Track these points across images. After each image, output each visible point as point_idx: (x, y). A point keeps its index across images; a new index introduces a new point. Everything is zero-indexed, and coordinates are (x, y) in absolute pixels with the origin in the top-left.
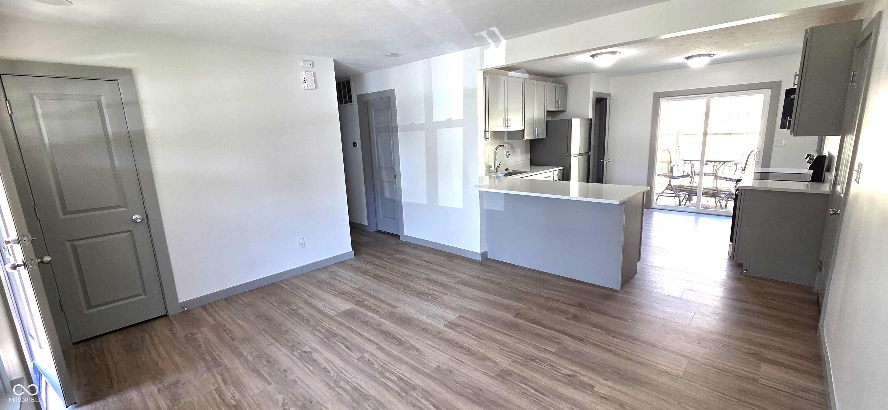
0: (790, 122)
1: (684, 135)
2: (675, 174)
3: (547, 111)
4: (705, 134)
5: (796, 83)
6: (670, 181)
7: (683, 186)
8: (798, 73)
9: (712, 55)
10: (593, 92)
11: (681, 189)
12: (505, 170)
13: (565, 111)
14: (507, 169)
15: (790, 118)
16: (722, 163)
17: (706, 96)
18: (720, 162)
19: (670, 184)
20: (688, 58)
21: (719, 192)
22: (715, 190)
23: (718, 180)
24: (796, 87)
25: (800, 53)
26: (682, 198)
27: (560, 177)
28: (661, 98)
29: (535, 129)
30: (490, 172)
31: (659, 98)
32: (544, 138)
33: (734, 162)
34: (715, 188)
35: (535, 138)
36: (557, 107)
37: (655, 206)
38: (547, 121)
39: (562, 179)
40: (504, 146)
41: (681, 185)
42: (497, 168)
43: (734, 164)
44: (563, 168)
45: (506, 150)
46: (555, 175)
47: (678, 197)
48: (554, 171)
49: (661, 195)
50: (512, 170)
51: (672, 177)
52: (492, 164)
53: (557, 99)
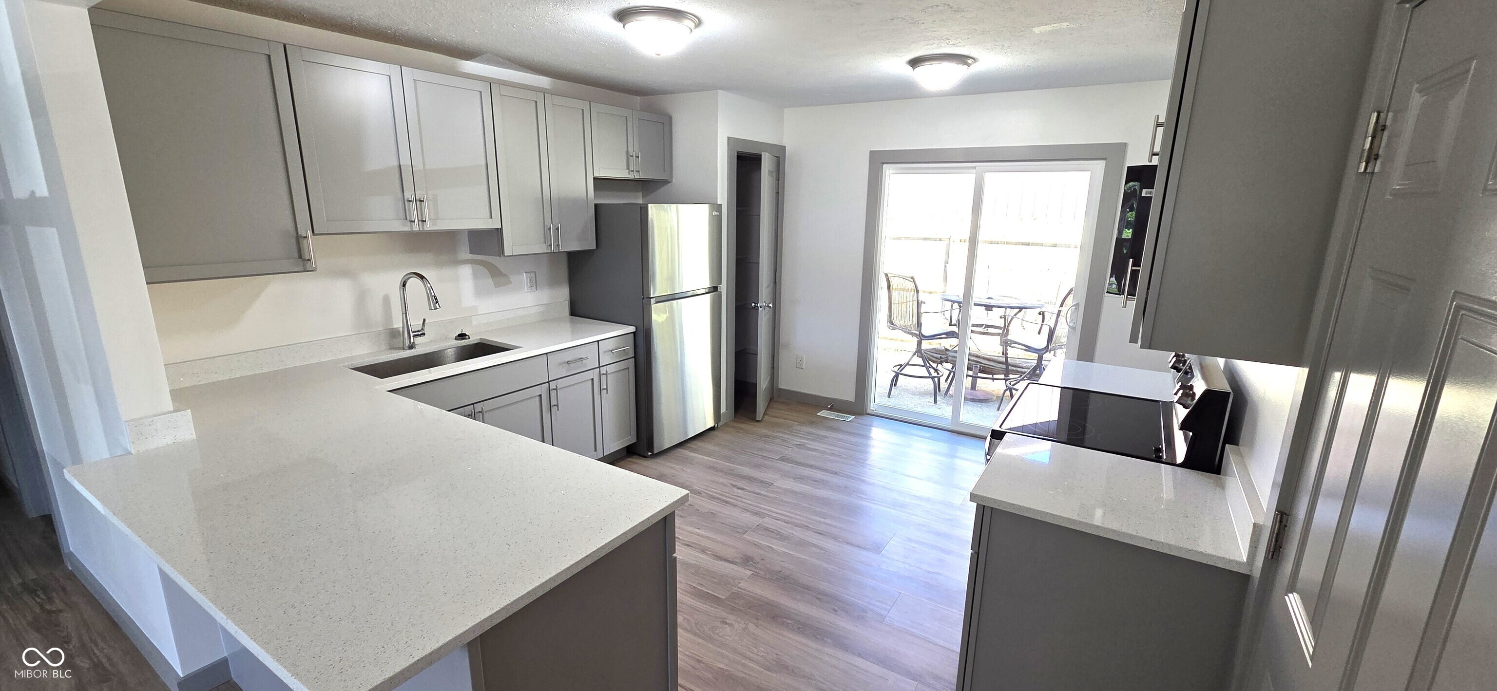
0: (1135, 274)
2: (926, 331)
3: (596, 179)
5: (1157, 149)
6: (919, 344)
8: (1162, 120)
9: (970, 61)
10: (729, 138)
11: (943, 357)
12: (455, 339)
13: (666, 182)
14: (462, 336)
15: (1137, 263)
16: (1017, 311)
17: (975, 168)
18: (1013, 308)
19: (919, 349)
20: (915, 63)
24: (1155, 161)
25: (1170, 79)
26: (943, 380)
27: (627, 354)
28: (884, 165)
29: (548, 227)
30: (392, 348)
31: (882, 163)
32: (594, 250)
33: (1039, 310)
34: (1004, 360)
35: (555, 251)
36: (634, 171)
37: (874, 409)
38: (596, 205)
39: (634, 359)
40: (422, 277)
41: (944, 348)
42: (413, 336)
43: (1040, 314)
44: (635, 330)
45: (426, 289)
46: (605, 352)
47: (933, 378)
48: (598, 341)
49: (901, 371)
50: (479, 338)
51: (921, 337)
52: (398, 324)
53: (631, 150)
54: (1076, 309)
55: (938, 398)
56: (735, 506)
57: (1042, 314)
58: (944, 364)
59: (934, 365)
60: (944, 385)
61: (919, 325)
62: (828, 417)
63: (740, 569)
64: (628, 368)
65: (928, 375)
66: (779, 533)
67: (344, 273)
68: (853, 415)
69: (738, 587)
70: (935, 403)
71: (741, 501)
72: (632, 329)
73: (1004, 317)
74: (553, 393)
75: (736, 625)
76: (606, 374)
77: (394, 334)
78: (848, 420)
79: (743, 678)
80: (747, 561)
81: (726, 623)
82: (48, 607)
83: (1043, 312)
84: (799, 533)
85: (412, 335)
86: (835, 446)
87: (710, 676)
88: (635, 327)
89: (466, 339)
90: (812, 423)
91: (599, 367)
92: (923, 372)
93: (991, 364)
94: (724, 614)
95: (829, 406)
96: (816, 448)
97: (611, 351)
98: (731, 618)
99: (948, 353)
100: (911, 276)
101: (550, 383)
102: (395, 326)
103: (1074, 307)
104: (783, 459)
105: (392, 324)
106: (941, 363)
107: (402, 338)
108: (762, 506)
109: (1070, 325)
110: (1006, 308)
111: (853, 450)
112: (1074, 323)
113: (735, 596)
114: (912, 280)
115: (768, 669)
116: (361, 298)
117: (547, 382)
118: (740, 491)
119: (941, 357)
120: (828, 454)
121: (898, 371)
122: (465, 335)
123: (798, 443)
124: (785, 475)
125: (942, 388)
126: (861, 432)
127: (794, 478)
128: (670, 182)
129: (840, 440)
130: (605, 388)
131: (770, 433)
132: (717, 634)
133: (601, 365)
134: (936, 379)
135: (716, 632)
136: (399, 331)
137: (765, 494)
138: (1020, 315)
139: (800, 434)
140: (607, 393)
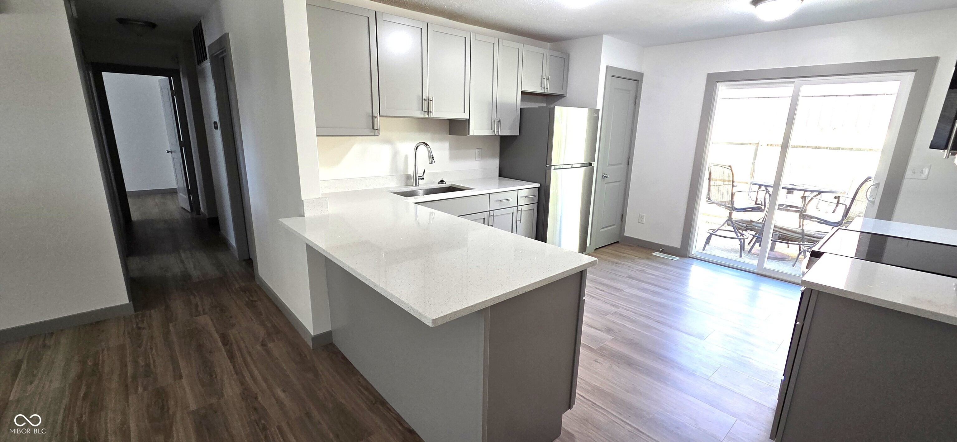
1: (767, 145)
2: (738, 205)
3: (523, 93)
4: (785, 147)
6: (730, 214)
7: (752, 221)
10: (607, 67)
11: (749, 226)
12: (439, 183)
13: (562, 96)
14: (442, 182)
16: (815, 194)
17: (793, 82)
18: (812, 191)
19: (730, 219)
20: (757, 2)
21: (805, 237)
22: (798, 233)
23: (805, 220)
26: (747, 242)
27: (534, 200)
28: (718, 83)
29: (494, 120)
30: (407, 185)
31: (716, 82)
32: (518, 136)
33: (835, 195)
34: (800, 231)
35: (496, 135)
36: (545, 88)
37: (695, 254)
38: (521, 108)
39: (537, 204)
40: (427, 145)
41: (749, 220)
42: (419, 179)
43: (835, 198)
44: (539, 186)
45: (428, 152)
46: (522, 197)
47: (740, 239)
48: (518, 190)
49: (714, 233)
50: (451, 184)
51: (733, 209)
52: (411, 172)
53: (544, 75)
54: (876, 187)
55: (743, 254)
56: (599, 299)
57: (838, 198)
58: (749, 231)
59: (741, 231)
60: (747, 247)
61: (732, 202)
62: (660, 256)
63: (605, 334)
64: (533, 209)
65: (737, 237)
66: (630, 318)
67: (388, 141)
68: (678, 257)
69: (604, 344)
70: (740, 257)
71: (603, 298)
72: (538, 185)
73: (804, 198)
74: (491, 218)
75: (604, 364)
76: (521, 211)
77: (408, 177)
78: (675, 260)
79: (611, 393)
80: (609, 330)
81: (598, 362)
82: (251, 299)
83: (839, 197)
84: (643, 320)
85: (417, 178)
86: (666, 273)
87: (590, 388)
88: (540, 184)
89: (444, 183)
90: (648, 258)
91: (517, 206)
92: (733, 235)
93: (789, 233)
94: (596, 357)
95: (661, 250)
96: (653, 273)
97: (525, 197)
98: (601, 360)
99: (752, 223)
100: (729, 165)
101: (490, 212)
102: (409, 173)
103: (875, 186)
104: (630, 277)
105: (408, 172)
106: (746, 230)
107: (412, 180)
108: (616, 302)
109: (869, 199)
110: (805, 191)
111: (679, 277)
112: (873, 198)
113: (602, 349)
114: (730, 168)
115: (628, 392)
116: (395, 155)
117: (488, 211)
118: (601, 292)
119: (747, 226)
120: (661, 277)
121: (712, 233)
122: (444, 181)
123: (640, 269)
124: (632, 286)
125: (746, 249)
126: (684, 267)
127: (638, 289)
128: (565, 96)
129: (671, 271)
130: (520, 219)
131: (620, 262)
132: (593, 367)
133: (518, 205)
134: (742, 240)
135: (592, 366)
136: (411, 176)
137: (618, 295)
138: (819, 197)
139: (642, 264)
140: (521, 223)
